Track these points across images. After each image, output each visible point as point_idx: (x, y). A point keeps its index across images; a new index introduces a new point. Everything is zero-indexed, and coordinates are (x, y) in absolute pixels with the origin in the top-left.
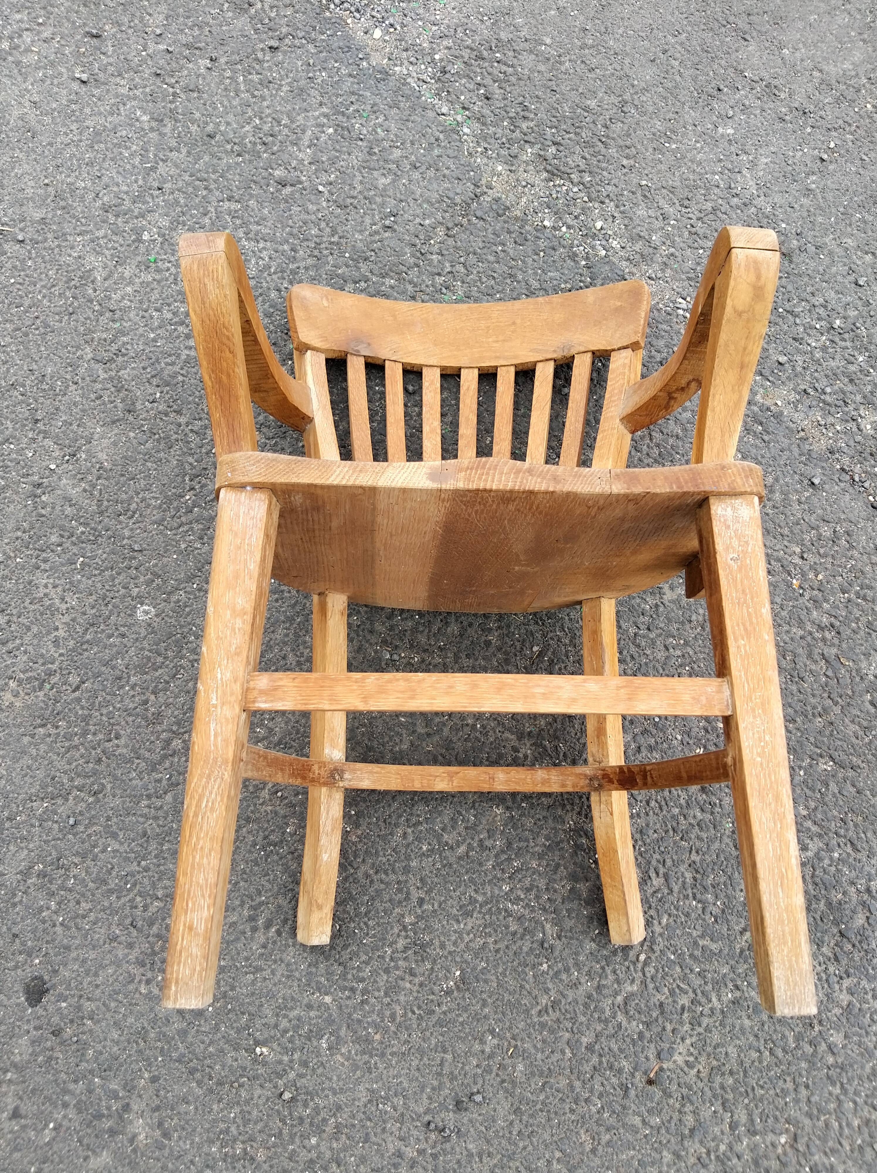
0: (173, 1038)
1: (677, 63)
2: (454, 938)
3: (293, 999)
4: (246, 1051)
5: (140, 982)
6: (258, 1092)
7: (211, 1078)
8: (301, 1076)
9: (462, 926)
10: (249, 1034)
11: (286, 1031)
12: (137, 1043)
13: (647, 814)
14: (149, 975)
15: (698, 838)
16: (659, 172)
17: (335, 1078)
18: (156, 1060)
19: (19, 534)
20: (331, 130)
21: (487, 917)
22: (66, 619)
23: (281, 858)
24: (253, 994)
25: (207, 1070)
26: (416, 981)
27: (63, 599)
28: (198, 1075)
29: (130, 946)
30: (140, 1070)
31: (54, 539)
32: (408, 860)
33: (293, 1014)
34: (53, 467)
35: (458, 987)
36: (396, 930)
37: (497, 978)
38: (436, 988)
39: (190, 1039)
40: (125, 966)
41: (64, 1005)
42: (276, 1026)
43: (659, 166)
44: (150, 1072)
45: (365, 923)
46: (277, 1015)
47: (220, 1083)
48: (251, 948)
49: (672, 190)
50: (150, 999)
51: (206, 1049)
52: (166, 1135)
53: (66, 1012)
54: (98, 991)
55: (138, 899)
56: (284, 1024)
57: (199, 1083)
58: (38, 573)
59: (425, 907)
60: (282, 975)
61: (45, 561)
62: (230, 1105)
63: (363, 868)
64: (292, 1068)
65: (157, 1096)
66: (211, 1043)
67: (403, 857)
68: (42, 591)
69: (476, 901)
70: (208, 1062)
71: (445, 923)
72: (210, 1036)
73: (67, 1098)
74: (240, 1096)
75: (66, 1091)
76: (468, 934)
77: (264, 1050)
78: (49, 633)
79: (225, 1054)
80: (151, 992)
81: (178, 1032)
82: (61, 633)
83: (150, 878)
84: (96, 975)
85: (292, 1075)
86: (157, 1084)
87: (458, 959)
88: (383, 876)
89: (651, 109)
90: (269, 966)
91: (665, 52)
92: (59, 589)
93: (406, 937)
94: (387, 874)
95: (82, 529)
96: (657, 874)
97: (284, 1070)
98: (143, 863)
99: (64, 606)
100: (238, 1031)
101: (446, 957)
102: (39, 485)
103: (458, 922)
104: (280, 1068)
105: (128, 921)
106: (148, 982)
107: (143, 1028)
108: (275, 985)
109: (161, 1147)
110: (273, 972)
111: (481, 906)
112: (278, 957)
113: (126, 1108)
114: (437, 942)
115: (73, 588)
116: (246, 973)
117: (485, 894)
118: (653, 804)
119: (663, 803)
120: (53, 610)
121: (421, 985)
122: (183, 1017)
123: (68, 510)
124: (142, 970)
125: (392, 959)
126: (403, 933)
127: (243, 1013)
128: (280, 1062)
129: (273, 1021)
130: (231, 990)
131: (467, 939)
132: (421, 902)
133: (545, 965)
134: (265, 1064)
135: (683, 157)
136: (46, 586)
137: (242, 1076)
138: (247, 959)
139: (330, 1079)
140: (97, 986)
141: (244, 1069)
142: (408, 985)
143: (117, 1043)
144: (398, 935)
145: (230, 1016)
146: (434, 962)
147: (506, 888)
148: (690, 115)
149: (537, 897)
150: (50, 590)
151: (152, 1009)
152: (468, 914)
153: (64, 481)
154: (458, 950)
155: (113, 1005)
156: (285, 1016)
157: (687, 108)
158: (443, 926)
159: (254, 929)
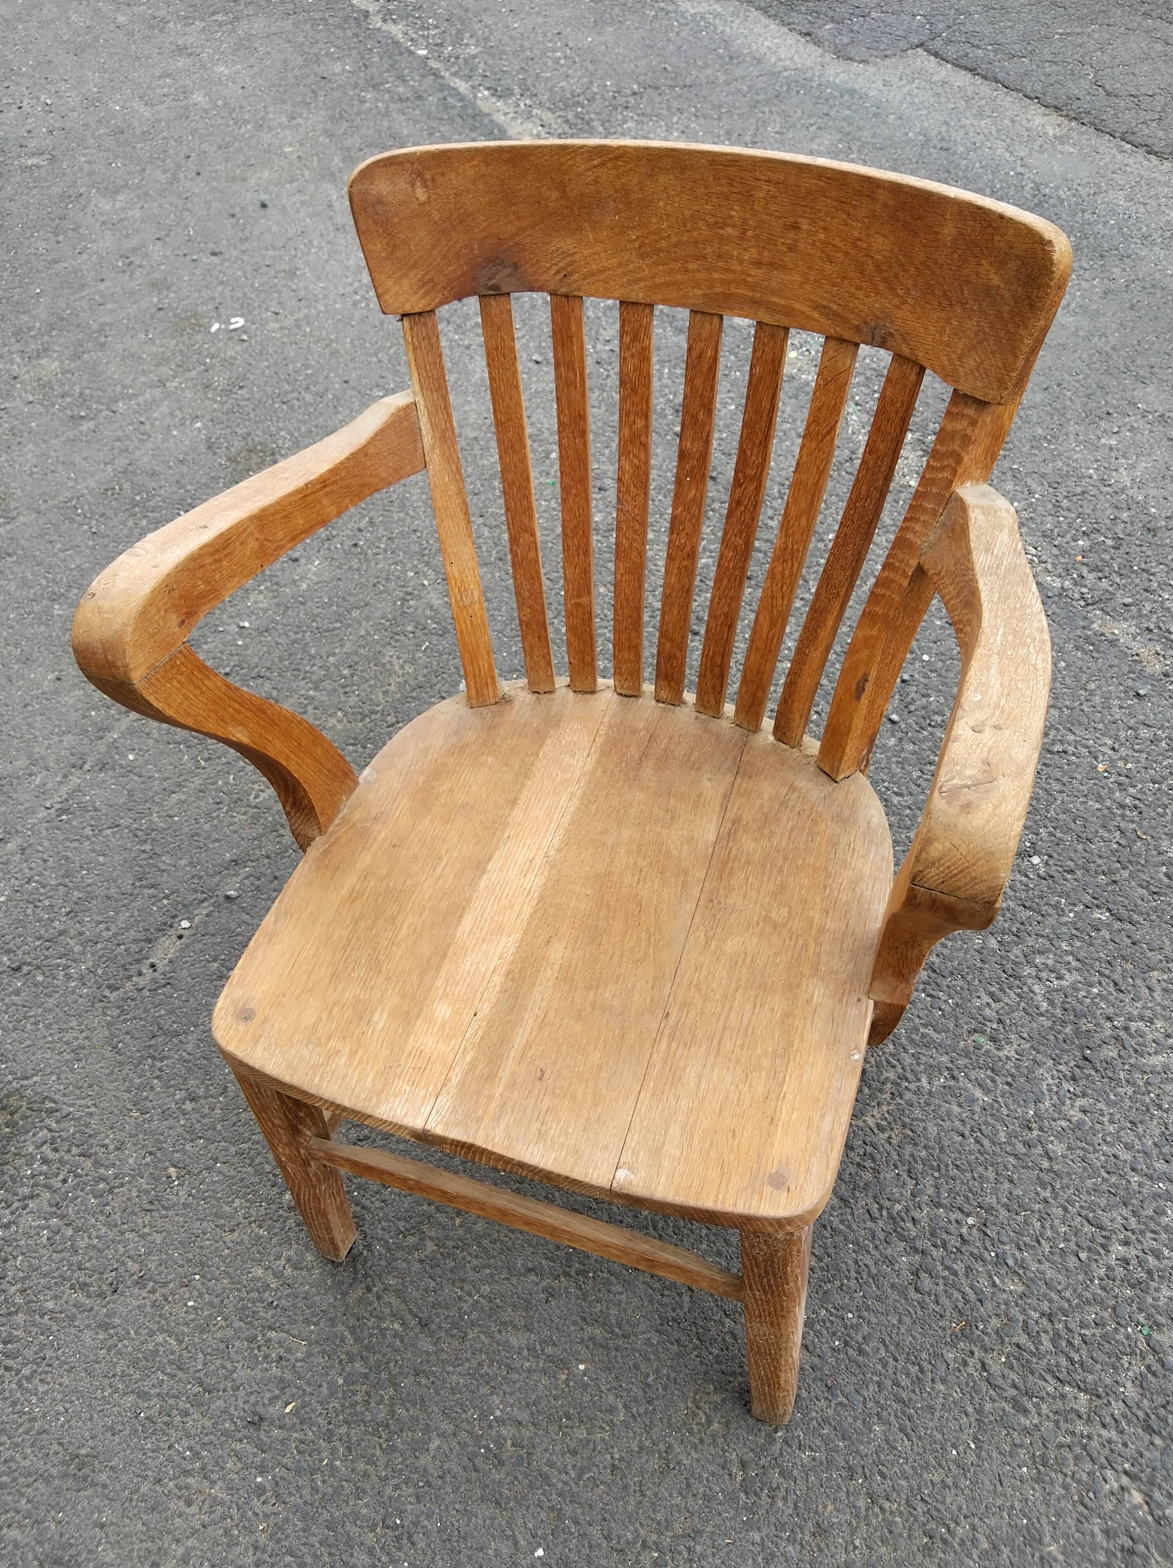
1: (1069, 394)
16: (1034, 461)
19: (383, 621)
20: (733, 407)
22: (400, 680)
27: (402, 667)
31: (409, 628)
34: (426, 583)
43: (1033, 458)
49: (1043, 475)
58: (389, 647)
61: (397, 641)
68: (387, 659)
78: (382, 686)
82: (392, 688)
89: (1035, 420)
91: (1059, 385)
92: (401, 661)
95: (434, 626)
99: (401, 672)
102: (410, 594)
115: (413, 662)
120: (391, 673)
123: (428, 612)
135: (1059, 455)
136: (392, 656)
148: (1072, 428)
150: (394, 659)
153: (432, 595)
157: (1071, 423)
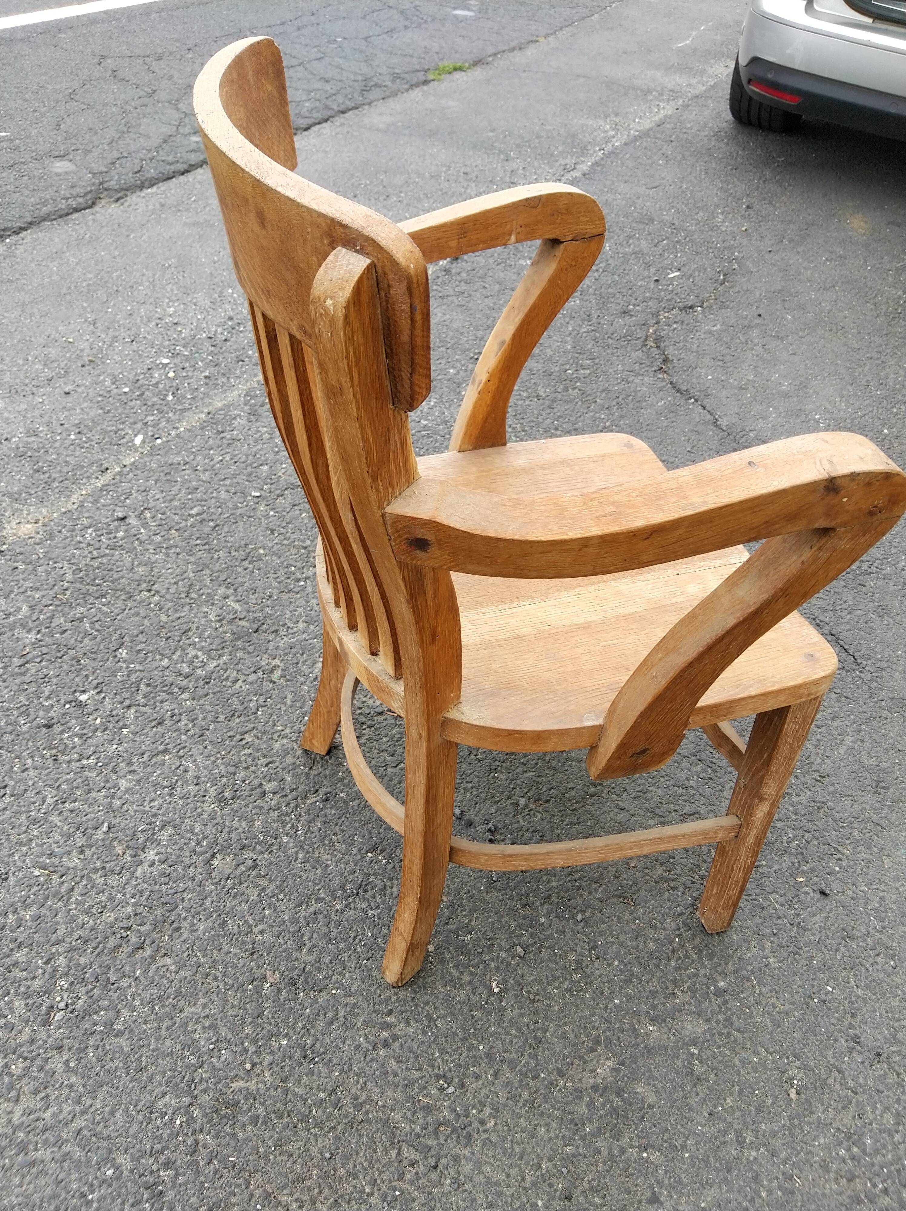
0: (520, 1071)
2: (342, 866)
3: (442, 977)
4: (501, 1001)
5: (485, 1131)
6: (528, 977)
7: (537, 1022)
8: (501, 949)
9: (329, 862)
10: (487, 1003)
11: (471, 973)
12: (539, 1106)
13: (192, 755)
14: (476, 1125)
15: (204, 719)
17: (490, 920)
18: (544, 1079)
21: (316, 846)
23: (317, 1040)
24: (453, 1014)
25: (532, 1027)
26: (389, 884)
28: (539, 1034)
29: (457, 1159)
30: (560, 1090)
32: (284, 922)
33: (456, 974)
35: (382, 851)
36: (351, 912)
37: (364, 824)
38: (389, 867)
39: (514, 1056)
40: (478, 1155)
41: (540, 1203)
42: (470, 983)
44: (557, 1080)
45: (354, 939)
46: (461, 985)
47: (536, 1012)
48: (413, 1033)
50: (497, 1111)
51: (516, 1037)
52: (597, 1042)
53: (546, 1198)
54: (513, 1172)
55: (408, 1177)
56: (466, 978)
57: (545, 1031)
59: (322, 896)
60: (426, 994)
62: (550, 997)
63: (304, 958)
64: (498, 957)
65: (572, 1064)
66: (508, 1033)
67: (283, 927)
69: (305, 857)
70: (525, 1030)
71: (331, 876)
72: (503, 1037)
73: (616, 1152)
74: (538, 990)
75: (612, 1157)
76: (336, 856)
77: (494, 985)
79: (512, 1017)
80: (490, 1114)
81: (513, 1069)
83: (381, 1173)
84: (498, 1184)
85: (503, 955)
86: (564, 1068)
87: (359, 857)
88: (306, 938)
90: (423, 1008)
93: (354, 902)
94: (303, 935)
96: (241, 740)
97: (502, 962)
98: (368, 1190)
100: (489, 1014)
101: (361, 866)
103: (327, 866)
104: (502, 967)
105: (434, 1176)
106: (482, 1122)
107: (524, 1105)
108: (437, 998)
109: (609, 1041)
110: (427, 1003)
111: (307, 853)
112: (412, 1004)
113: (595, 1088)
114: (350, 878)
116: (437, 1027)
117: (297, 853)
118: (181, 753)
119: (179, 747)
121: (391, 879)
122: (499, 1070)
124: (475, 1136)
125: (377, 907)
126: (352, 906)
127: (473, 1017)
128: (497, 968)
129: (468, 988)
130: (457, 1035)
131: (340, 856)
132: (319, 900)
133: (342, 795)
134: (505, 981)
137: (523, 996)
138: (424, 1032)
139: (493, 923)
140: (508, 1176)
141: (516, 996)
142: (395, 889)
143: (548, 1125)
144: (355, 909)
145: (479, 1027)
146: (368, 875)
147: (285, 839)
149: (288, 814)
151: (505, 1106)
152: (318, 860)
154: (351, 859)
155: (517, 1150)
156: (460, 979)
158: (335, 876)
159: (395, 1037)
